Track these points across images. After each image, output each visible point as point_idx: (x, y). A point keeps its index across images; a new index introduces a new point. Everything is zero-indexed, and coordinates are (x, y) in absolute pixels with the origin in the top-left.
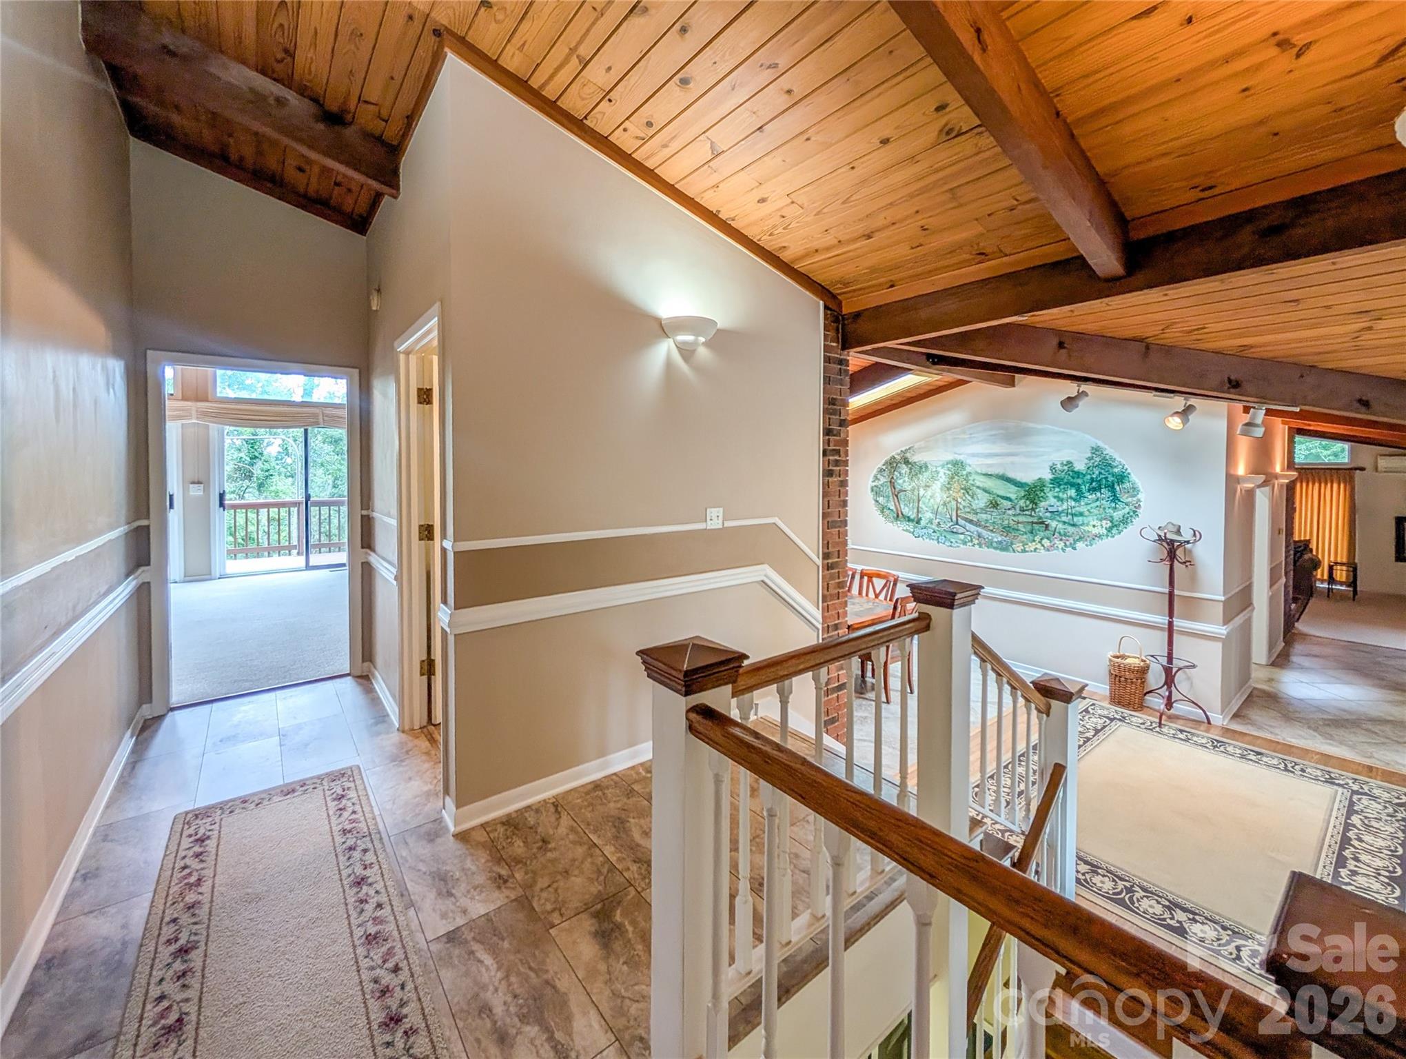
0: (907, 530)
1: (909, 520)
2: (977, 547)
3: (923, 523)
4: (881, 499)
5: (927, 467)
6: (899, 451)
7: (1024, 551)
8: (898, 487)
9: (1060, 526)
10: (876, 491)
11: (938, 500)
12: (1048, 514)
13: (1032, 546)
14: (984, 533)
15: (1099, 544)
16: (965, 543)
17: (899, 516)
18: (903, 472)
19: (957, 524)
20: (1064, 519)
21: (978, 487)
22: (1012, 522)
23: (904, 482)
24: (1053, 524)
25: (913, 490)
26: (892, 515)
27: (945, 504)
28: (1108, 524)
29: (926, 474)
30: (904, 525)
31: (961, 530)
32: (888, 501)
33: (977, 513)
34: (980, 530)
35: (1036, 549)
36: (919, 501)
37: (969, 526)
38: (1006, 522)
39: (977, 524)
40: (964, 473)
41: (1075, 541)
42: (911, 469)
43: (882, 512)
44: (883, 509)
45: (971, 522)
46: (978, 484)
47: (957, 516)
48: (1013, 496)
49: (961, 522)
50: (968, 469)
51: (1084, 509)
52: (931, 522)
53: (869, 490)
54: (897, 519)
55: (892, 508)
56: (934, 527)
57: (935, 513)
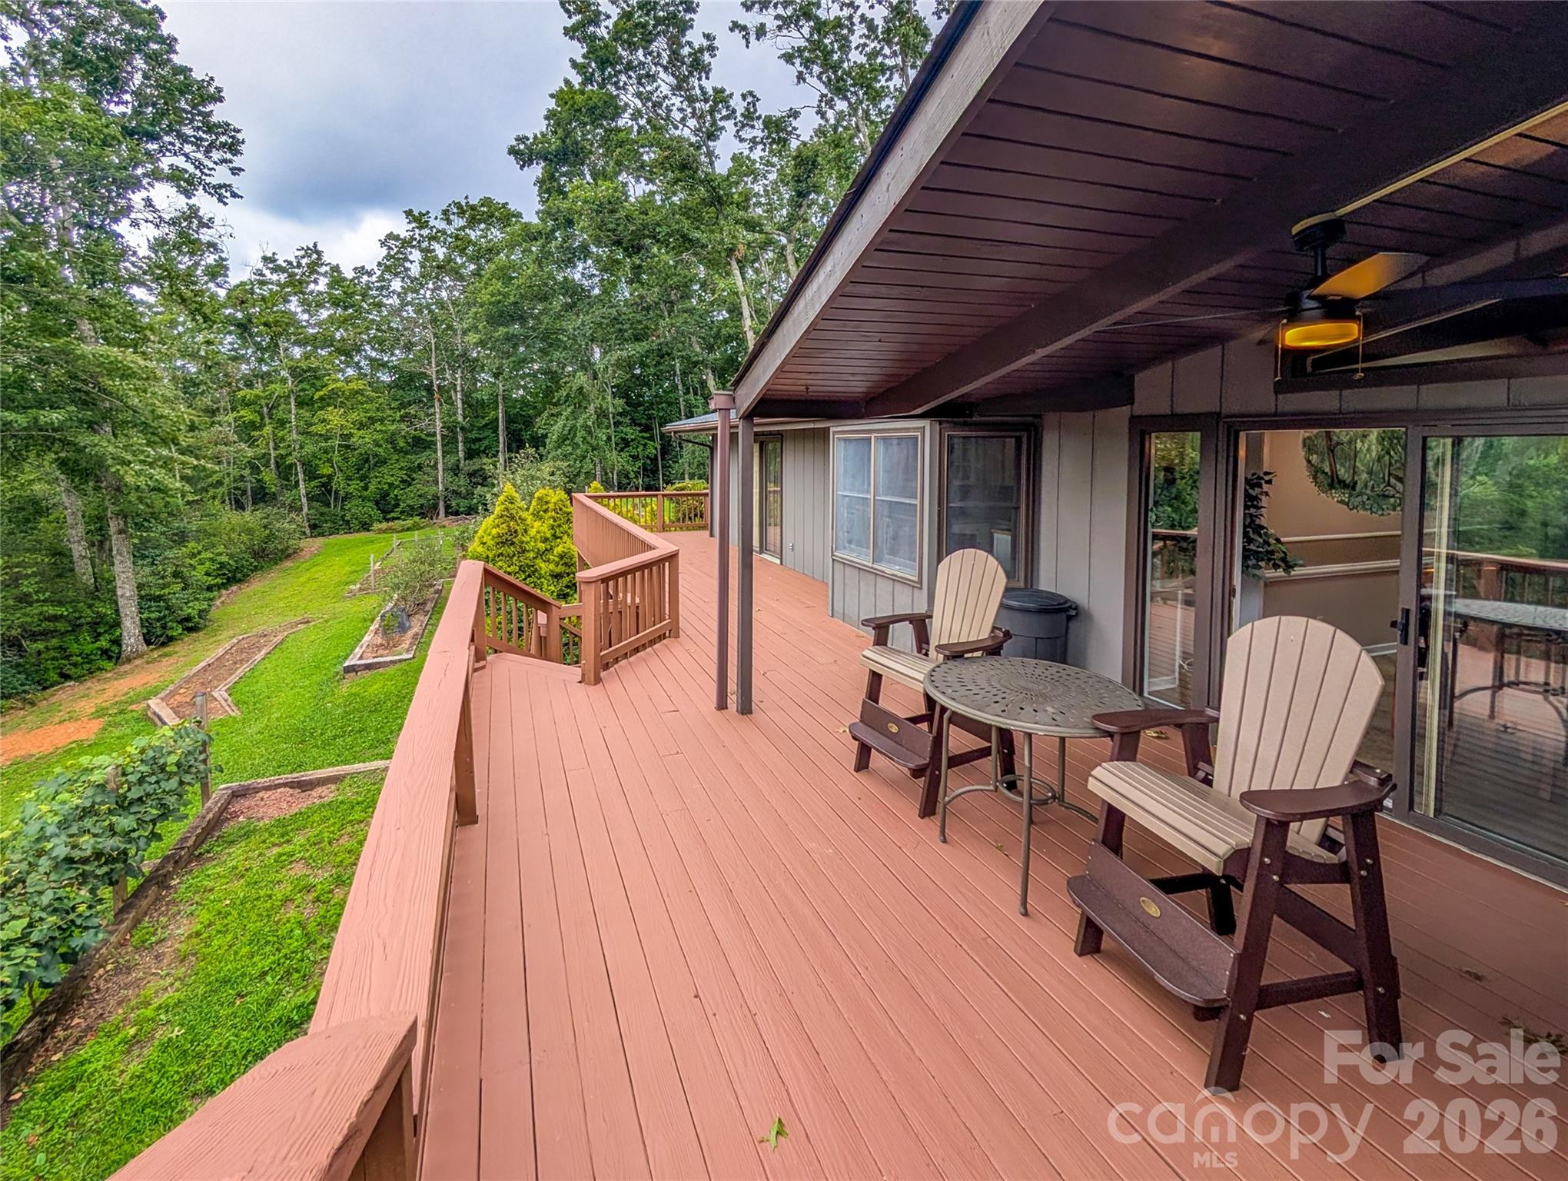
0: (1342, 502)
1: (1343, 485)
3: (1358, 488)
4: (1314, 458)
11: (1374, 454)
16: (1394, 509)
17: (1334, 483)
19: (1389, 484)
25: (1350, 442)
26: (1327, 481)
27: (1380, 459)
30: (1337, 495)
31: (1392, 492)
32: (1322, 461)
36: (1356, 457)
43: (1315, 477)
44: (1316, 472)
47: (1390, 474)
49: (1393, 481)
52: (1366, 486)
53: (1301, 445)
54: (1332, 486)
55: (1327, 470)
56: (1368, 492)
57: (1370, 473)
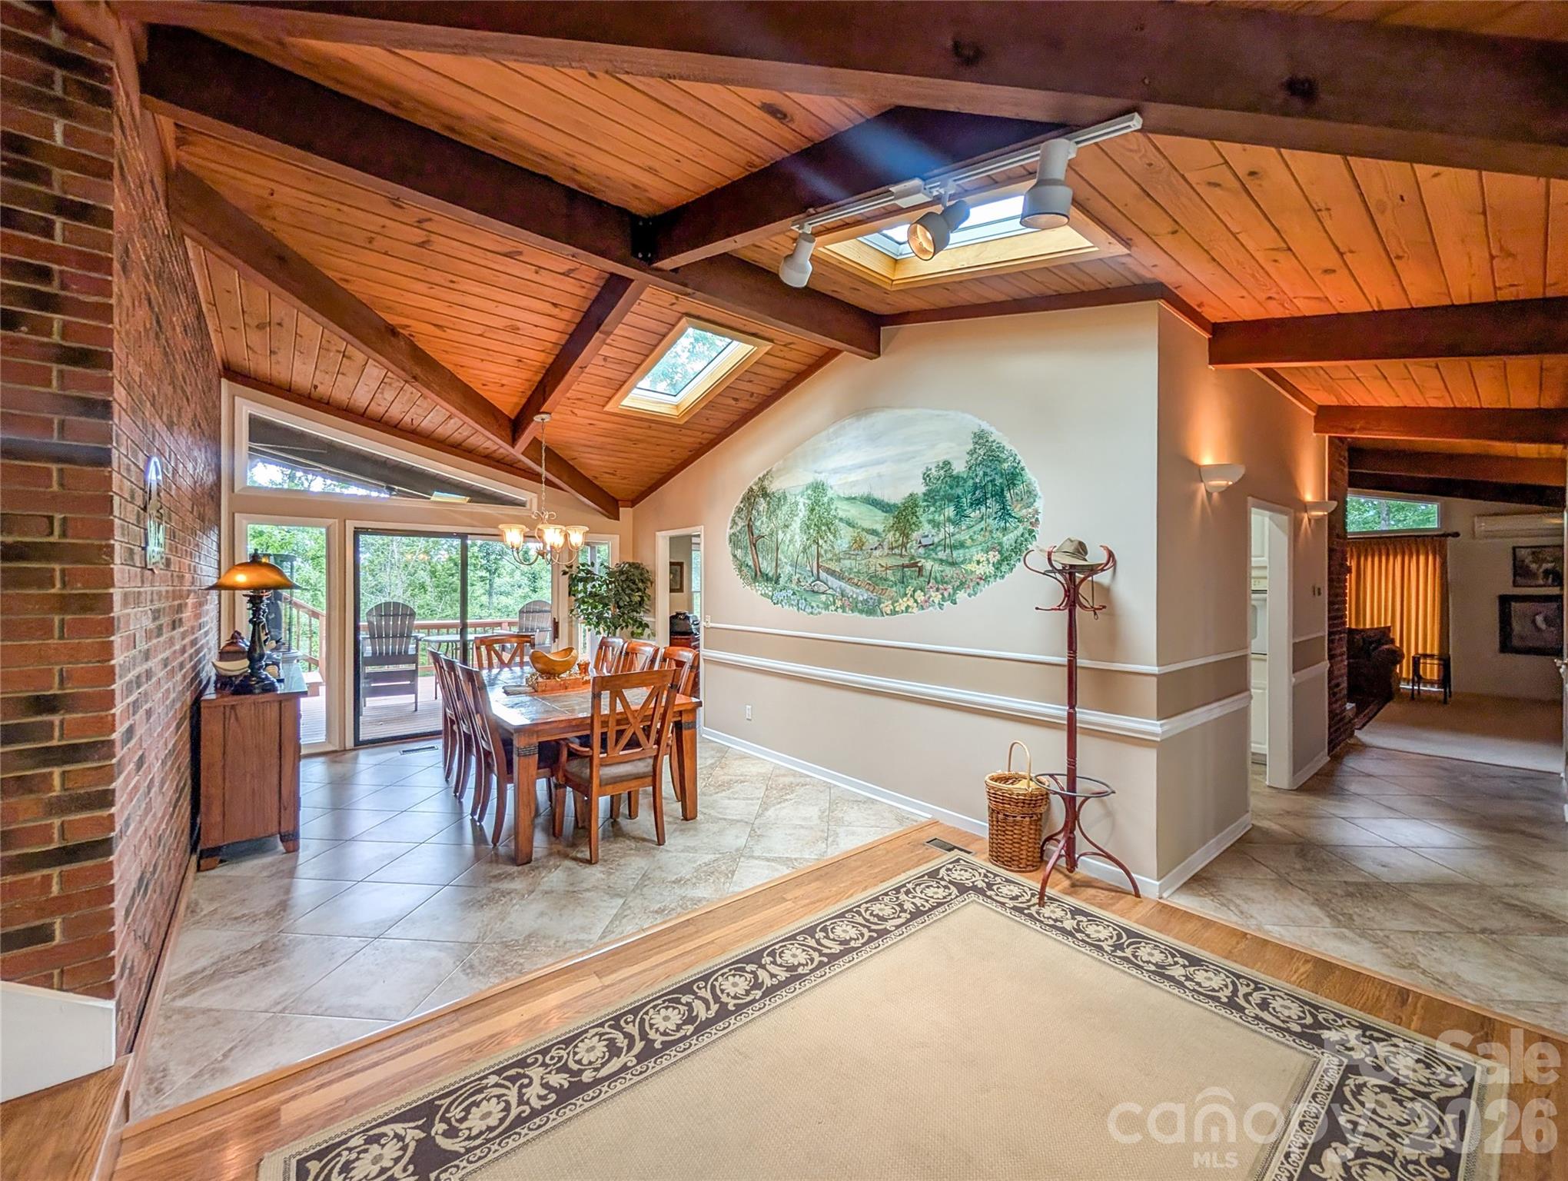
0: (765, 595)
1: (768, 579)
2: (840, 610)
3: (782, 581)
4: (739, 552)
5: (785, 498)
6: (757, 479)
7: (894, 612)
8: (756, 532)
9: (937, 567)
10: (734, 541)
11: (798, 545)
12: (922, 550)
13: (903, 604)
14: (849, 589)
15: (986, 589)
16: (827, 608)
17: (758, 576)
18: (761, 509)
19: (818, 579)
20: (941, 555)
21: (841, 520)
22: (879, 568)
23: (762, 526)
24: (928, 565)
25: (771, 534)
26: (750, 574)
27: (805, 551)
28: (993, 556)
29: (785, 508)
30: (762, 587)
31: (823, 588)
32: (746, 554)
33: (839, 560)
34: (843, 585)
35: (908, 607)
36: (778, 549)
37: (832, 581)
38: (873, 568)
39: (839, 576)
40: (826, 500)
41: (956, 589)
42: (769, 503)
43: (740, 571)
44: (741, 565)
45: (832, 573)
46: (841, 514)
47: (818, 566)
48: (880, 528)
49: (823, 575)
50: (830, 493)
51: (964, 536)
52: (790, 579)
53: (727, 542)
54: (755, 579)
55: (751, 563)
56: (793, 586)
57: (795, 565)
